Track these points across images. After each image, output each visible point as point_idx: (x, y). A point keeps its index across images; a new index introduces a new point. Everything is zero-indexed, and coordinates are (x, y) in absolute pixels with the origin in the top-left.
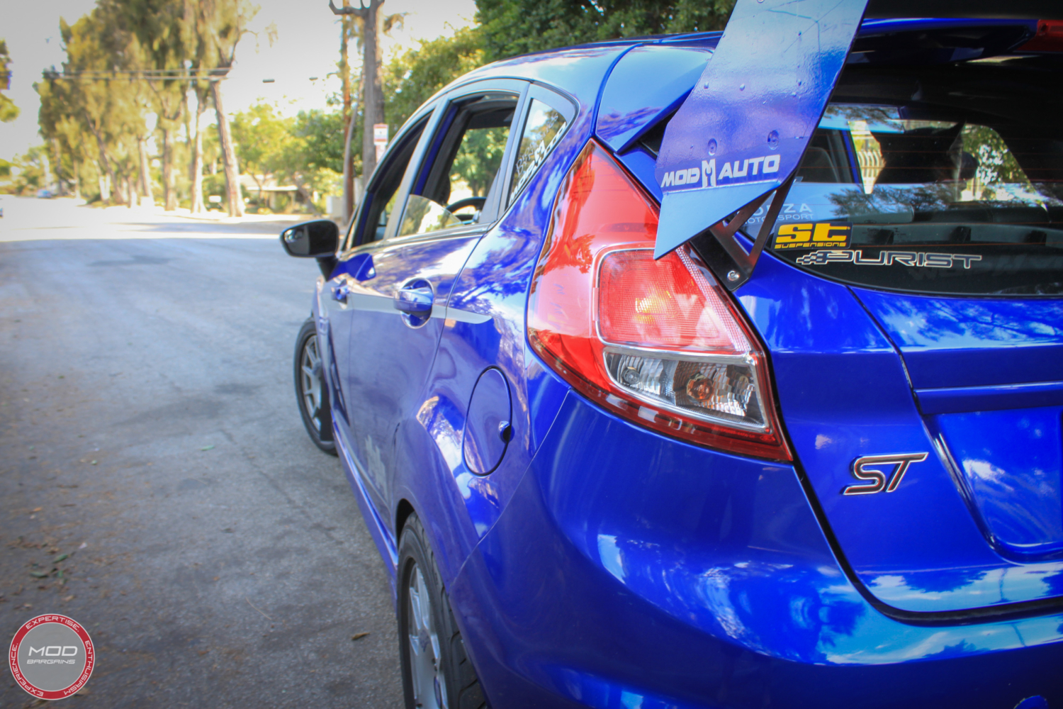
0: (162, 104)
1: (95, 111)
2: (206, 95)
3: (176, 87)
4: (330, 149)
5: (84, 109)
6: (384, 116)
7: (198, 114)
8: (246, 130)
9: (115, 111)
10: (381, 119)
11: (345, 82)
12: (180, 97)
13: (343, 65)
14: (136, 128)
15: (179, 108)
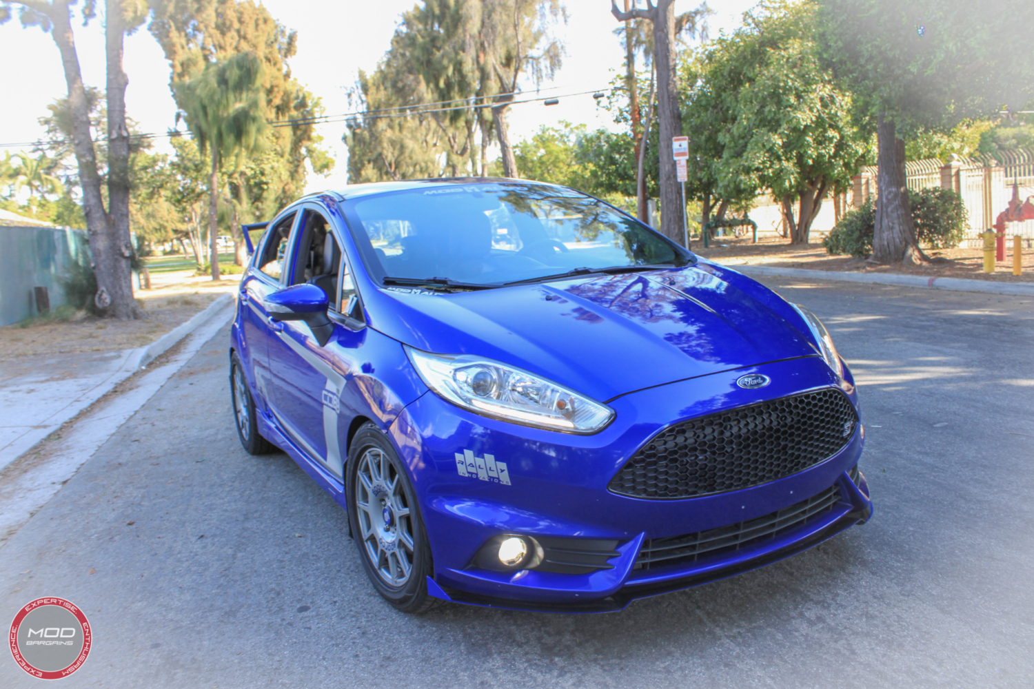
0: (449, 140)
1: (390, 155)
2: (491, 128)
3: (461, 123)
4: (620, 170)
5: (380, 154)
6: (681, 129)
7: (484, 147)
8: (532, 161)
9: (407, 153)
10: (679, 131)
11: (632, 98)
12: (466, 132)
13: (630, 78)
14: (427, 168)
15: (466, 143)
